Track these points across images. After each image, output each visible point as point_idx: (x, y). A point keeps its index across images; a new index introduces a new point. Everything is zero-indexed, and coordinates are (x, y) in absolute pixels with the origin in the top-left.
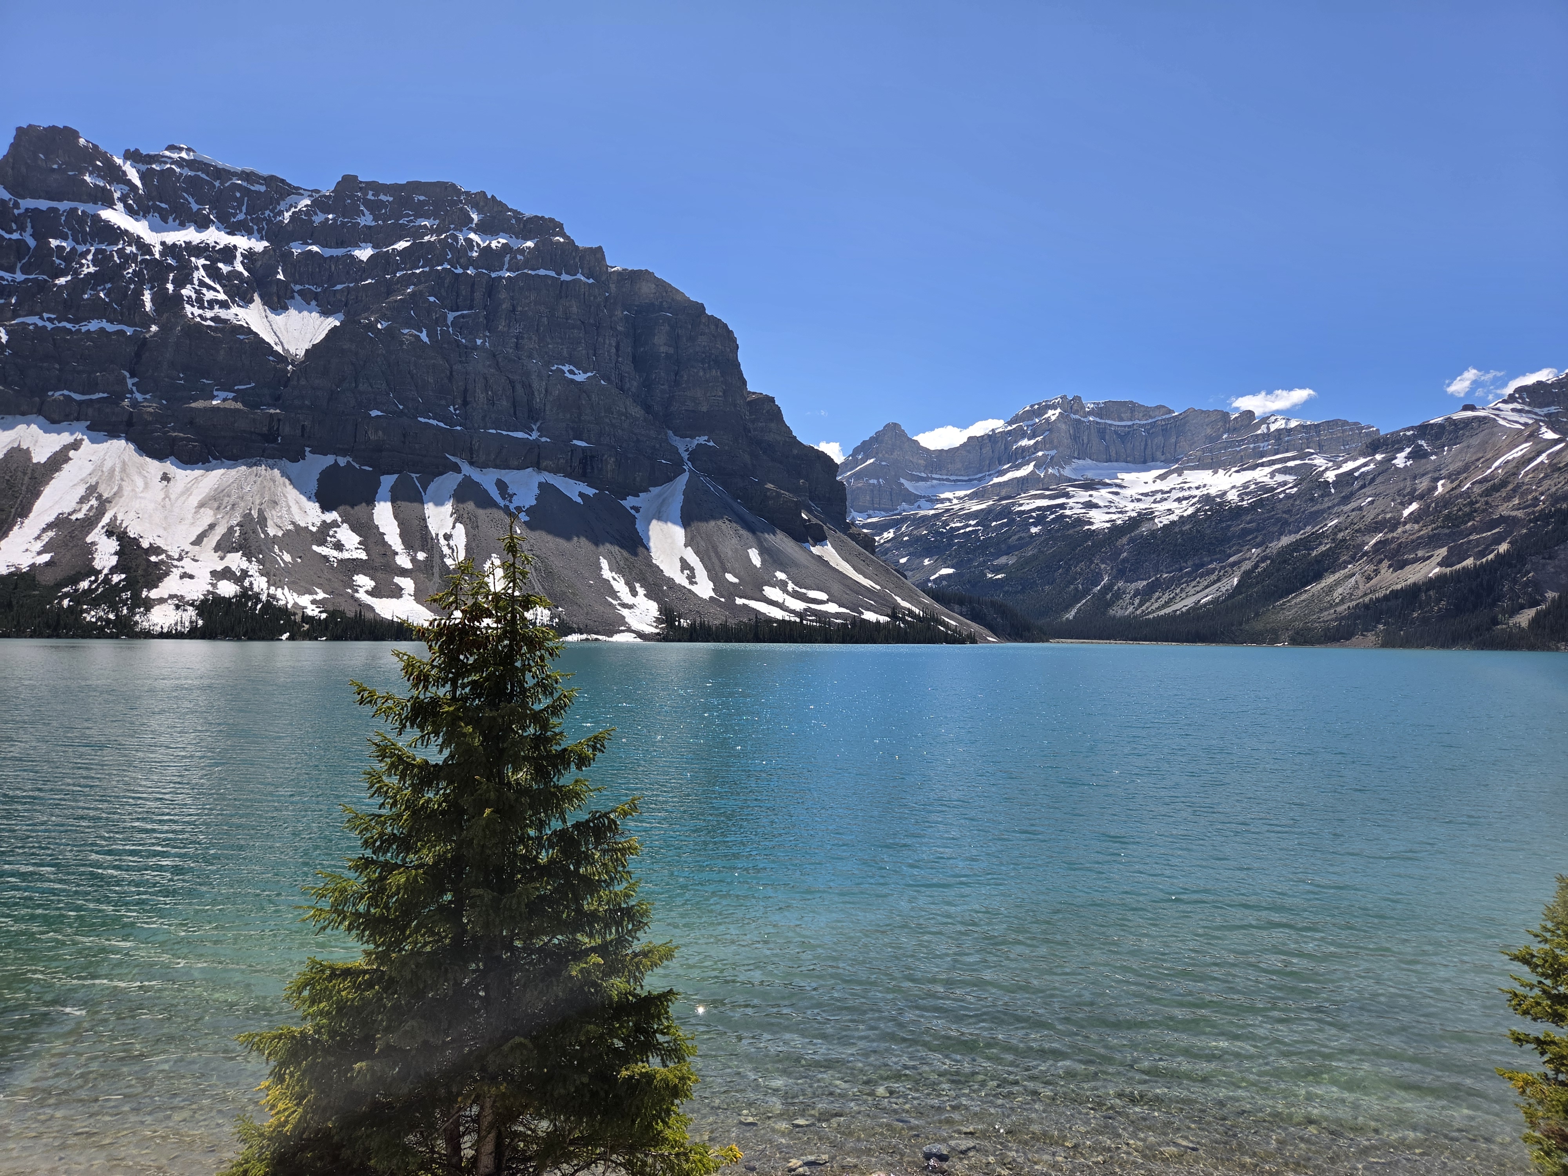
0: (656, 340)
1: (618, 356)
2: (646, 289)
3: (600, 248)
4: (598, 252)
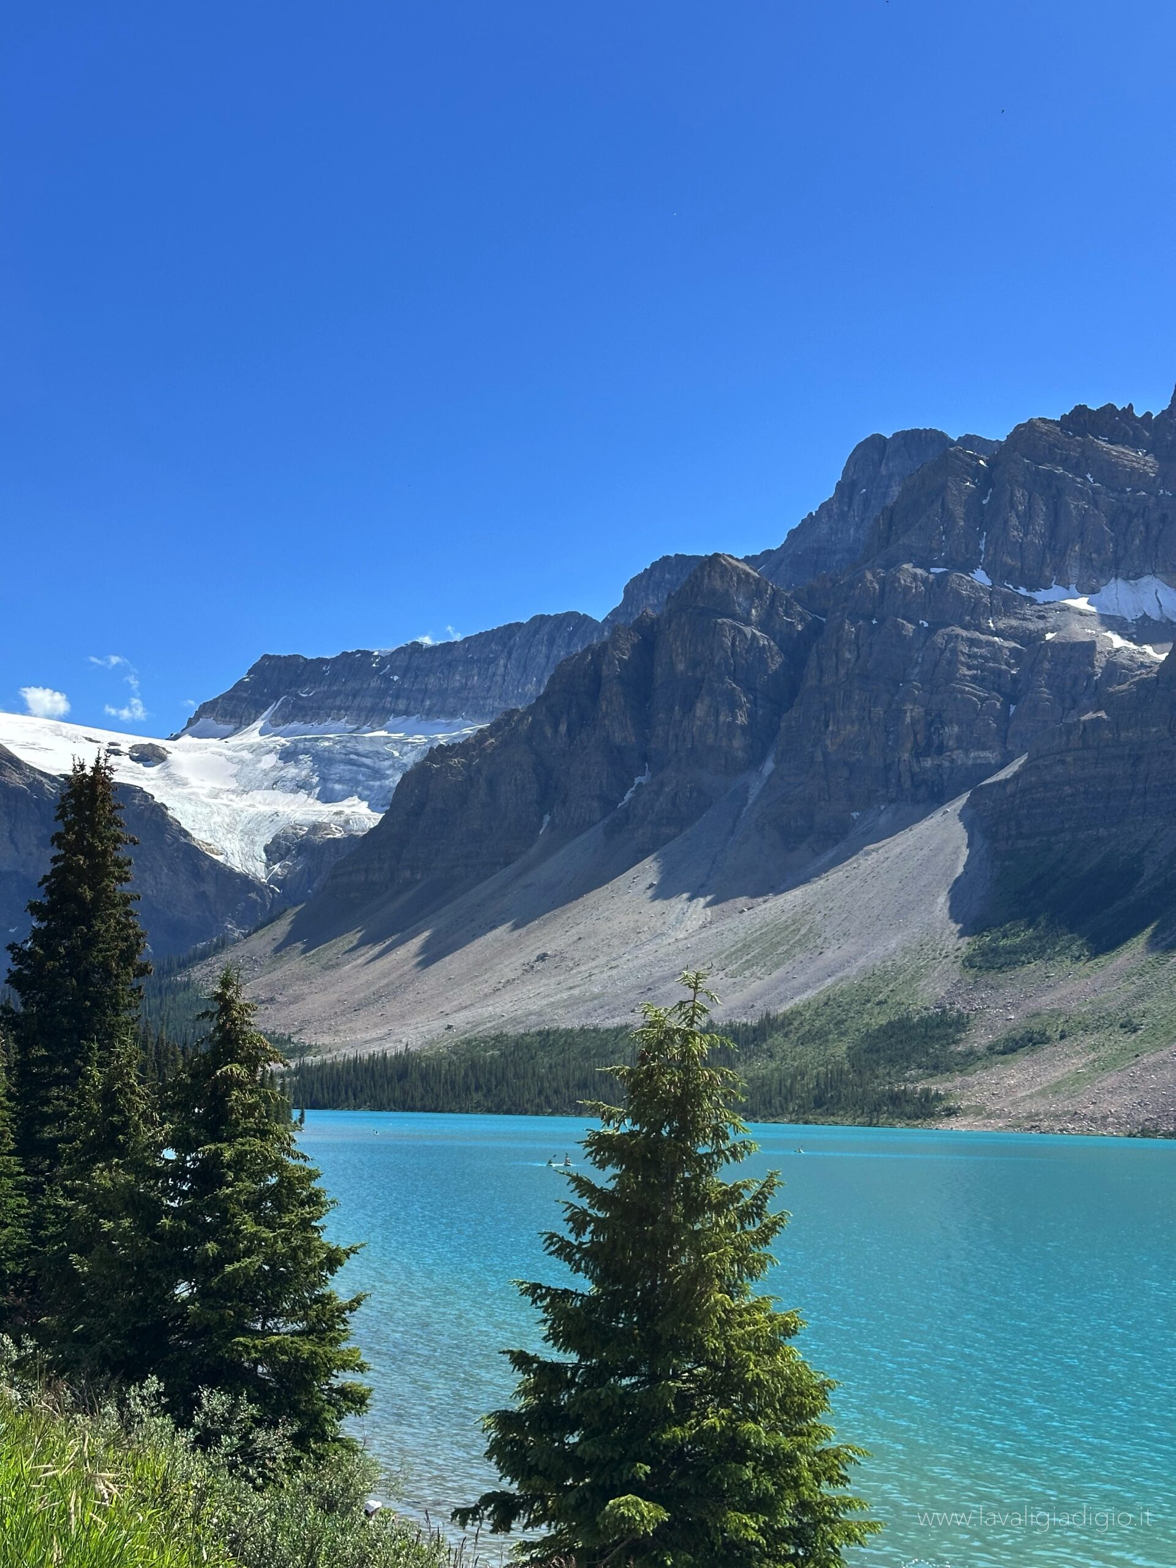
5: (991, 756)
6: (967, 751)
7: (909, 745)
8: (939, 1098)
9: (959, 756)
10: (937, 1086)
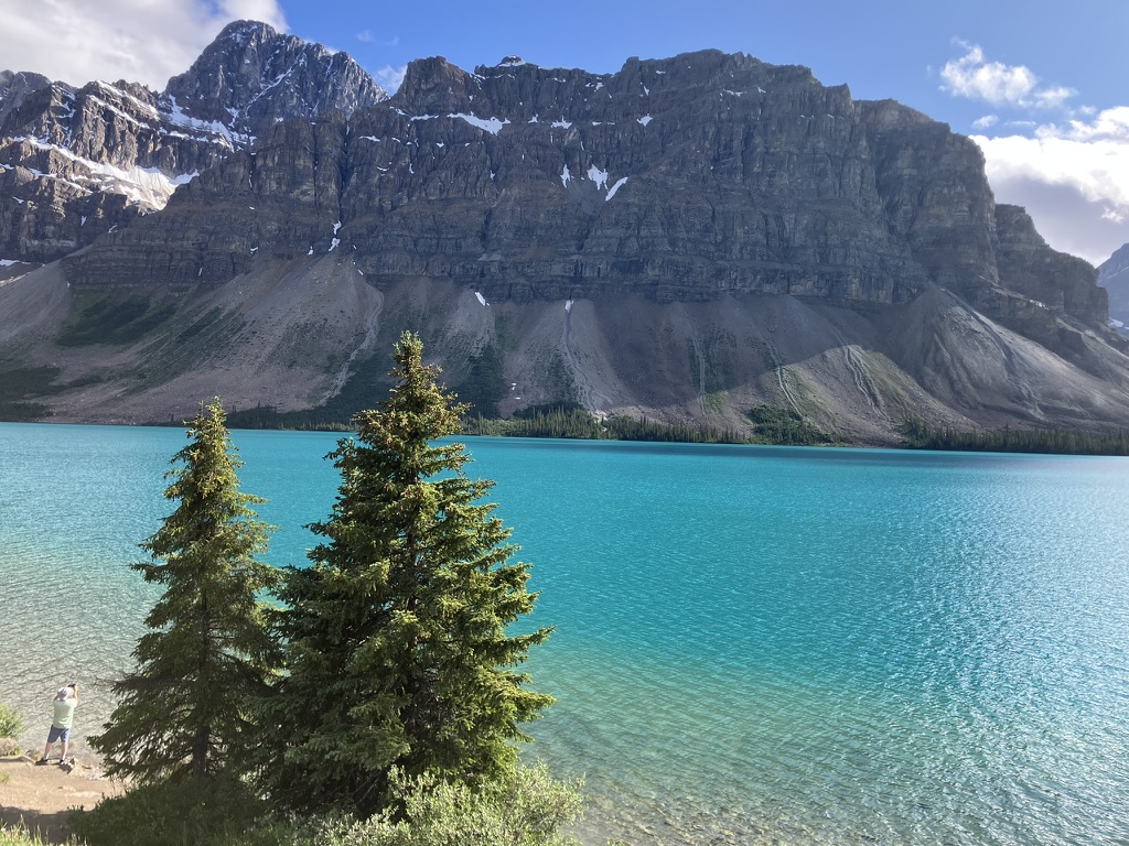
0: (899, 163)
1: (862, 183)
2: (890, 118)
3: (845, 86)
4: (842, 90)
5: (72, 244)
6: (58, 240)
7: (26, 233)
8: (43, 407)
9: (54, 242)
10: (41, 402)
